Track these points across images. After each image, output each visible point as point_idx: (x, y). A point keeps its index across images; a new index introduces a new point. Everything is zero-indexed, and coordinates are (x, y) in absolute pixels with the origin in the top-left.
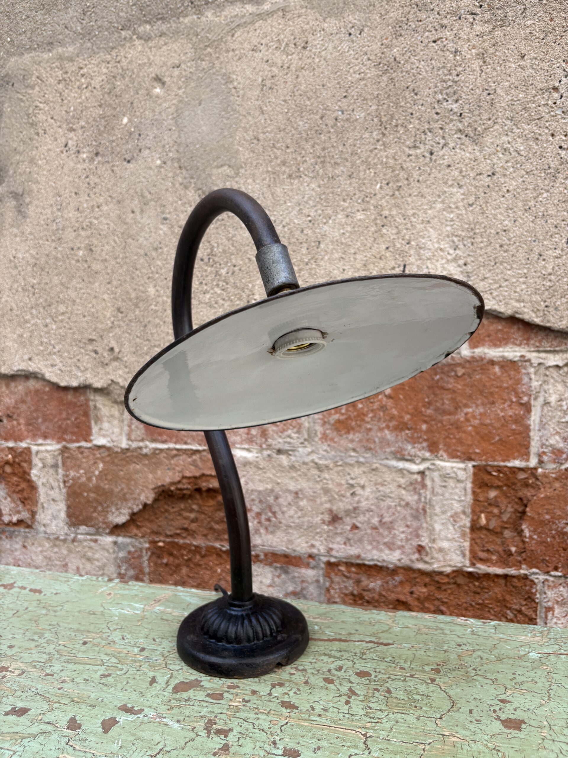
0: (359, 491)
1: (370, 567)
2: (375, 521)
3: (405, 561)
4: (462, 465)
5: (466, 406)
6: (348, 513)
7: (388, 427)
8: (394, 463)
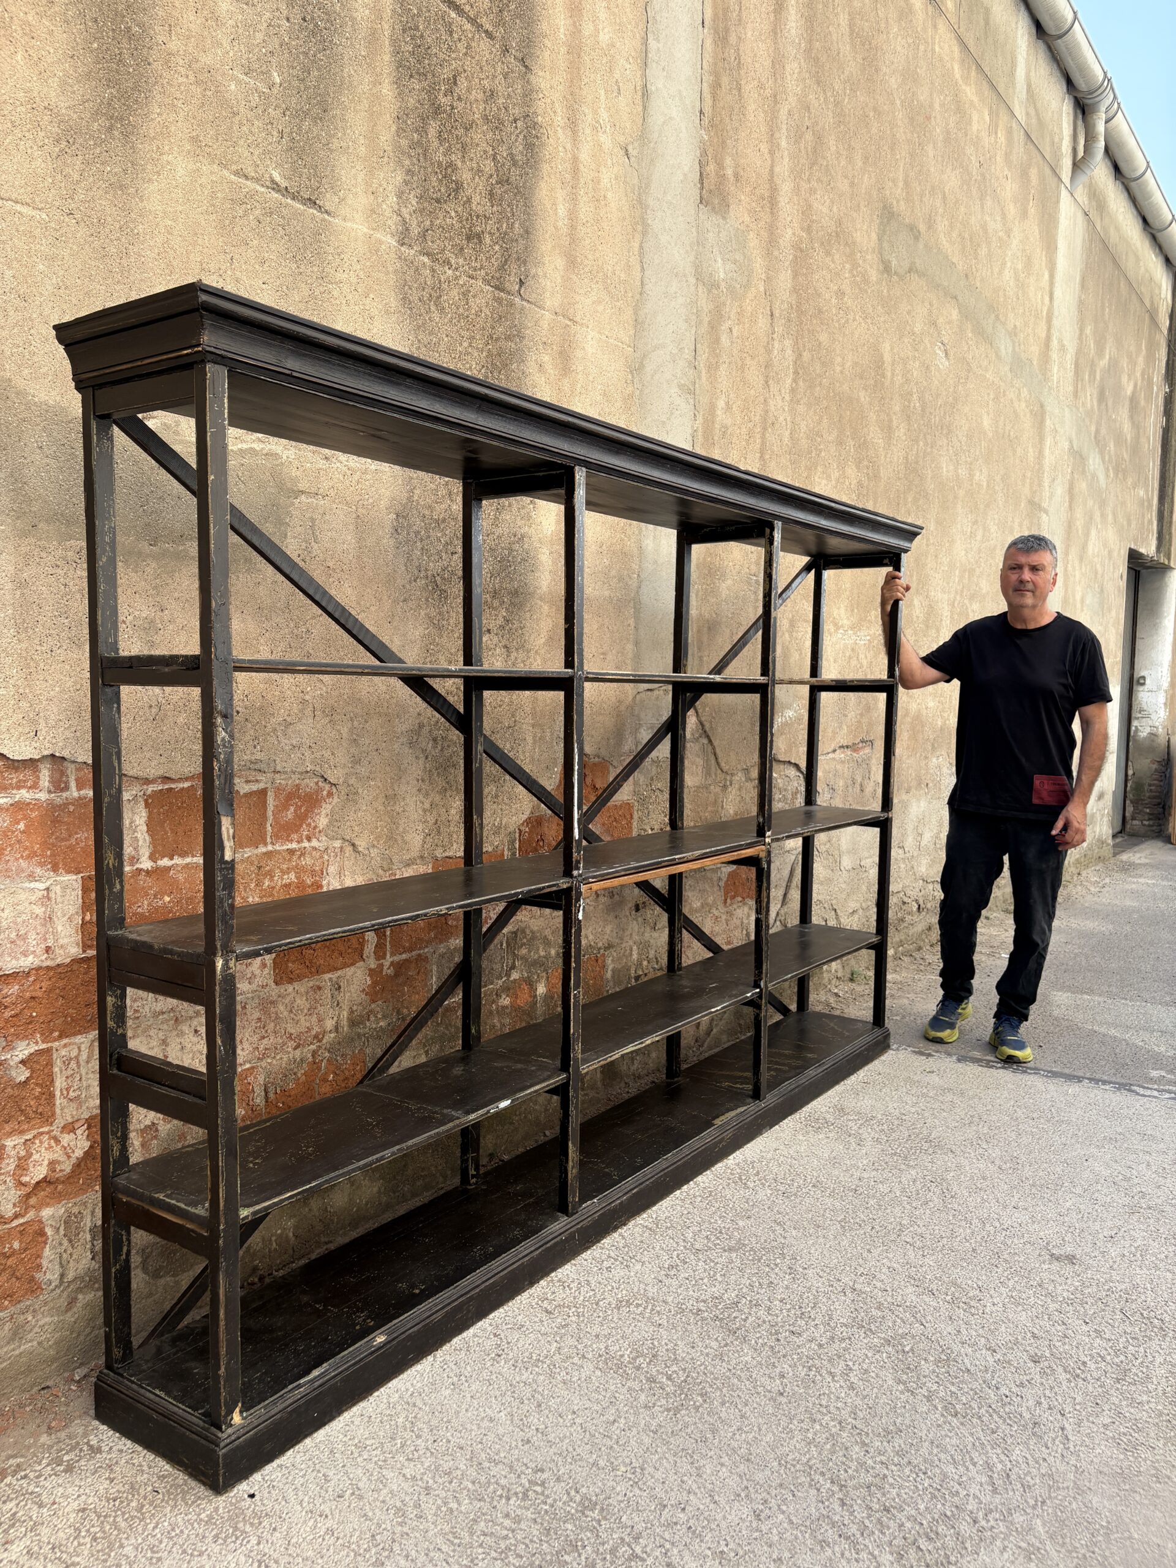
0: (0, 913)
1: (8, 975)
2: (13, 935)
3: (37, 963)
4: (74, 877)
5: (76, 833)
7: (22, 856)
8: (27, 885)
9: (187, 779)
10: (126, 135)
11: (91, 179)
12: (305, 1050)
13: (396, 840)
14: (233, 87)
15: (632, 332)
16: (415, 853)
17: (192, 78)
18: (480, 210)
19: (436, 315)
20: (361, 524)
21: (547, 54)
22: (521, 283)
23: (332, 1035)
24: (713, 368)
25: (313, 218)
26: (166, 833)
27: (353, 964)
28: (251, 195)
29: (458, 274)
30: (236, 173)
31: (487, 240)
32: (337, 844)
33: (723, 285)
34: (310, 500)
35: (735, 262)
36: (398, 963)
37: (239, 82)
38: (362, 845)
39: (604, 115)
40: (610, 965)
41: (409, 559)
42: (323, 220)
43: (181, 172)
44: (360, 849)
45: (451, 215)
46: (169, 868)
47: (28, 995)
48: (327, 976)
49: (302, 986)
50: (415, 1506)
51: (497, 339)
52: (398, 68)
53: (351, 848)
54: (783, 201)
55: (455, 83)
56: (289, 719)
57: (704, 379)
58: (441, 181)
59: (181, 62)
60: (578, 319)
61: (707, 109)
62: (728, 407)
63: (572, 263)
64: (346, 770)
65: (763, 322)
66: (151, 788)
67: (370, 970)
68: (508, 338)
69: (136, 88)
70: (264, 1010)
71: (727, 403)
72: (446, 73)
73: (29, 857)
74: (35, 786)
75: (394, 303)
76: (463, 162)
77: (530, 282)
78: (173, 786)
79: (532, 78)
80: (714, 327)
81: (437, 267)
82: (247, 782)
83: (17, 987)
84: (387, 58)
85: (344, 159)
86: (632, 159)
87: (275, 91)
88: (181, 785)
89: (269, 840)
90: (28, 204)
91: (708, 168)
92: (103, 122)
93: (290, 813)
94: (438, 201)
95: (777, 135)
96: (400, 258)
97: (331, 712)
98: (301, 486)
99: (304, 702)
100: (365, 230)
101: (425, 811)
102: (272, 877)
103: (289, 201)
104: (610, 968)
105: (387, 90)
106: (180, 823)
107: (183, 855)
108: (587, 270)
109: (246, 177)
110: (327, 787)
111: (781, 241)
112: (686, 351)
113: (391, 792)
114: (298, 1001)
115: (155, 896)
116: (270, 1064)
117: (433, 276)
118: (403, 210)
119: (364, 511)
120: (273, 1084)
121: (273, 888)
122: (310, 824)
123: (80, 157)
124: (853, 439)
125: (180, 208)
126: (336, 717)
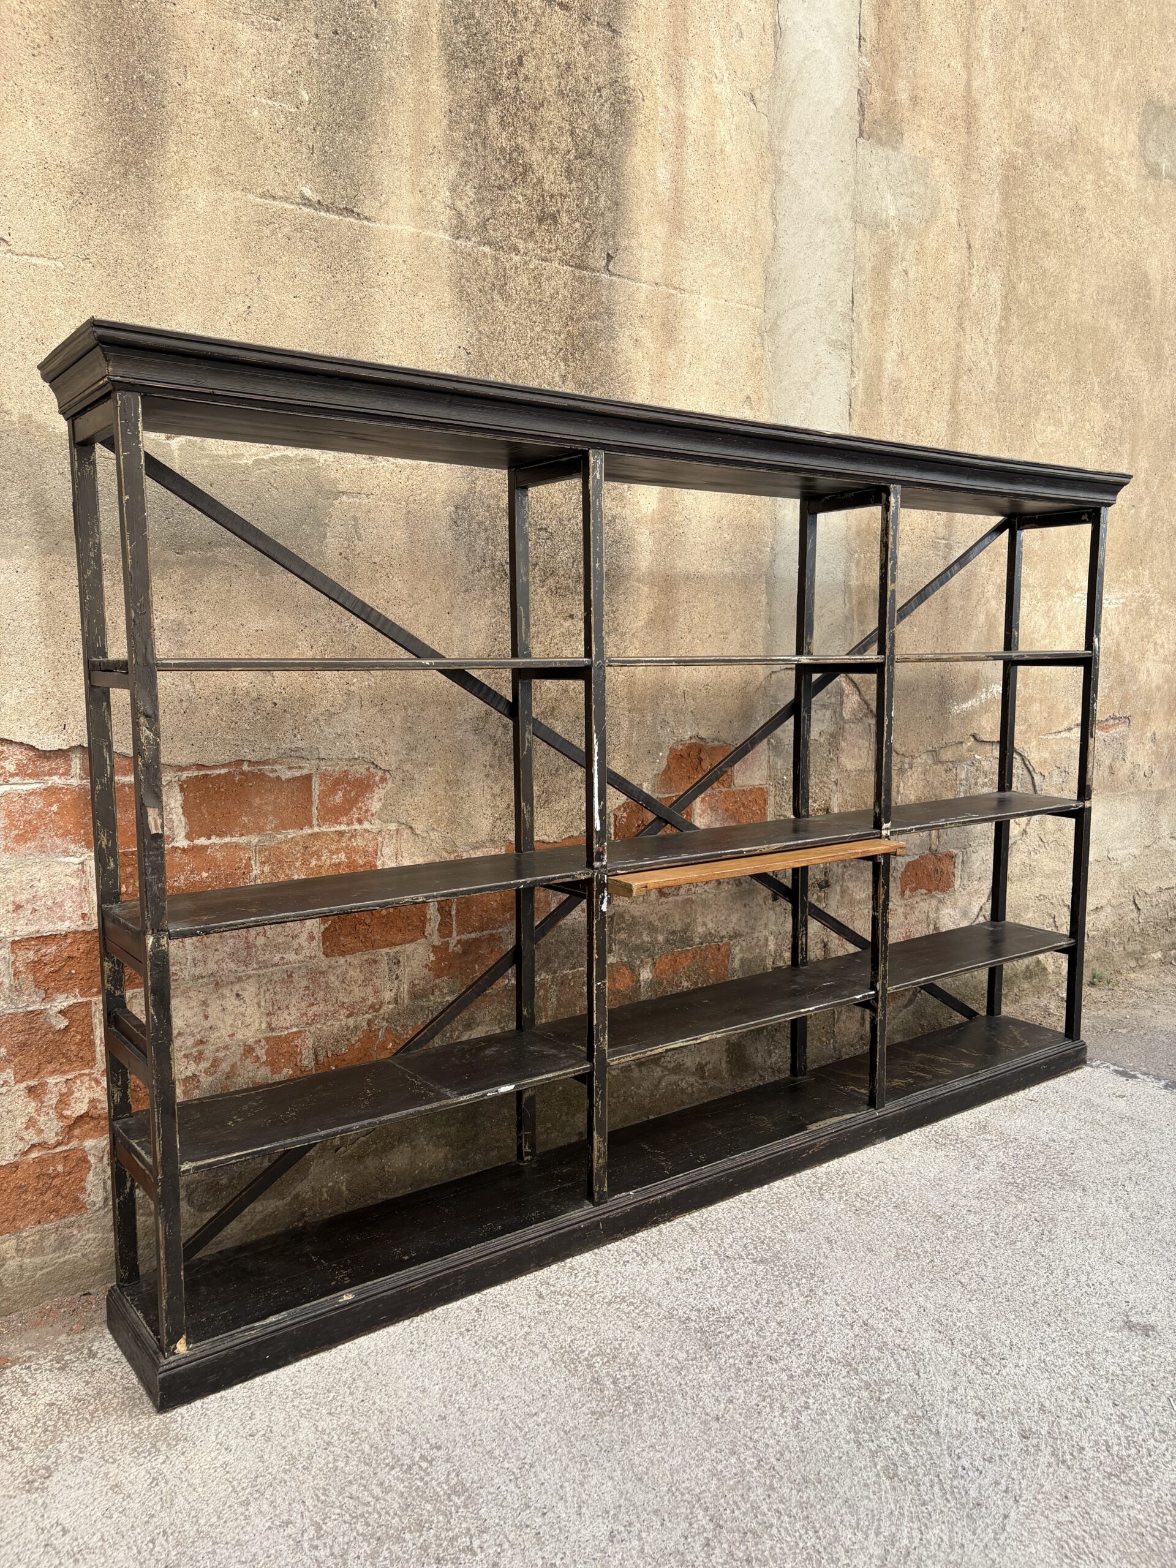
0: (36, 883)
1: (46, 937)
2: (50, 903)
3: (73, 927)
6: (28, 901)
7: (56, 835)
8: (62, 859)
9: (223, 766)
10: (141, 178)
11: (107, 224)
12: (360, 1019)
13: (460, 824)
14: (256, 113)
15: (761, 292)
16: (483, 835)
17: (210, 112)
18: (555, 189)
19: (500, 304)
20: (412, 520)
21: (640, 14)
22: (609, 257)
23: (391, 1006)
24: (878, 319)
25: (351, 225)
26: (203, 815)
27: (412, 941)
28: (279, 215)
29: (527, 258)
30: (263, 196)
31: (565, 218)
32: (393, 827)
33: (894, 225)
34: (352, 500)
35: (911, 195)
36: (467, 941)
37: (261, 107)
38: (419, 828)
39: (720, 62)
40: (738, 954)
41: (471, 549)
42: (363, 226)
43: (201, 203)
44: (418, 832)
45: (519, 198)
46: (207, 847)
47: (65, 955)
48: (384, 951)
49: (355, 959)
50: (308, 1458)
51: (578, 320)
52: (449, 61)
53: (409, 831)
54: (984, 117)
55: (521, 64)
56: (332, 710)
57: (865, 332)
58: (504, 167)
59: (198, 99)
60: (686, 286)
61: (870, 32)
62: (902, 357)
63: (677, 227)
64: (401, 757)
65: (955, 259)
66: (185, 775)
67: (433, 947)
68: (593, 317)
69: (151, 131)
70: (314, 980)
71: (901, 355)
72: (510, 55)
73: (62, 835)
74: (67, 773)
75: (448, 297)
76: (532, 143)
77: (621, 255)
78: (209, 772)
79: (622, 42)
80: (880, 274)
81: (501, 255)
82: (290, 768)
83: (54, 948)
84: (435, 53)
85: (386, 162)
86: (760, 105)
87: (303, 109)
88: (218, 772)
89: (315, 822)
90: (42, 256)
91: (871, 98)
92: (118, 169)
93: (339, 797)
94: (500, 188)
95: (976, 45)
96: (455, 252)
97: (380, 702)
98: (341, 488)
99: (349, 693)
100: (412, 230)
101: (494, 796)
102: (319, 858)
103: (322, 214)
104: (738, 957)
105: (437, 86)
106: (217, 806)
107: (221, 835)
108: (697, 232)
109: (274, 198)
110: (380, 773)
111: (983, 163)
112: (839, 303)
113: (452, 777)
114: (351, 972)
115: (192, 872)
116: (320, 1029)
117: (496, 265)
118: (458, 203)
119: (416, 506)
120: (323, 1048)
121: (321, 867)
122: (361, 808)
123: (94, 205)
124: (1097, 375)
125: (202, 237)
126: (386, 706)
